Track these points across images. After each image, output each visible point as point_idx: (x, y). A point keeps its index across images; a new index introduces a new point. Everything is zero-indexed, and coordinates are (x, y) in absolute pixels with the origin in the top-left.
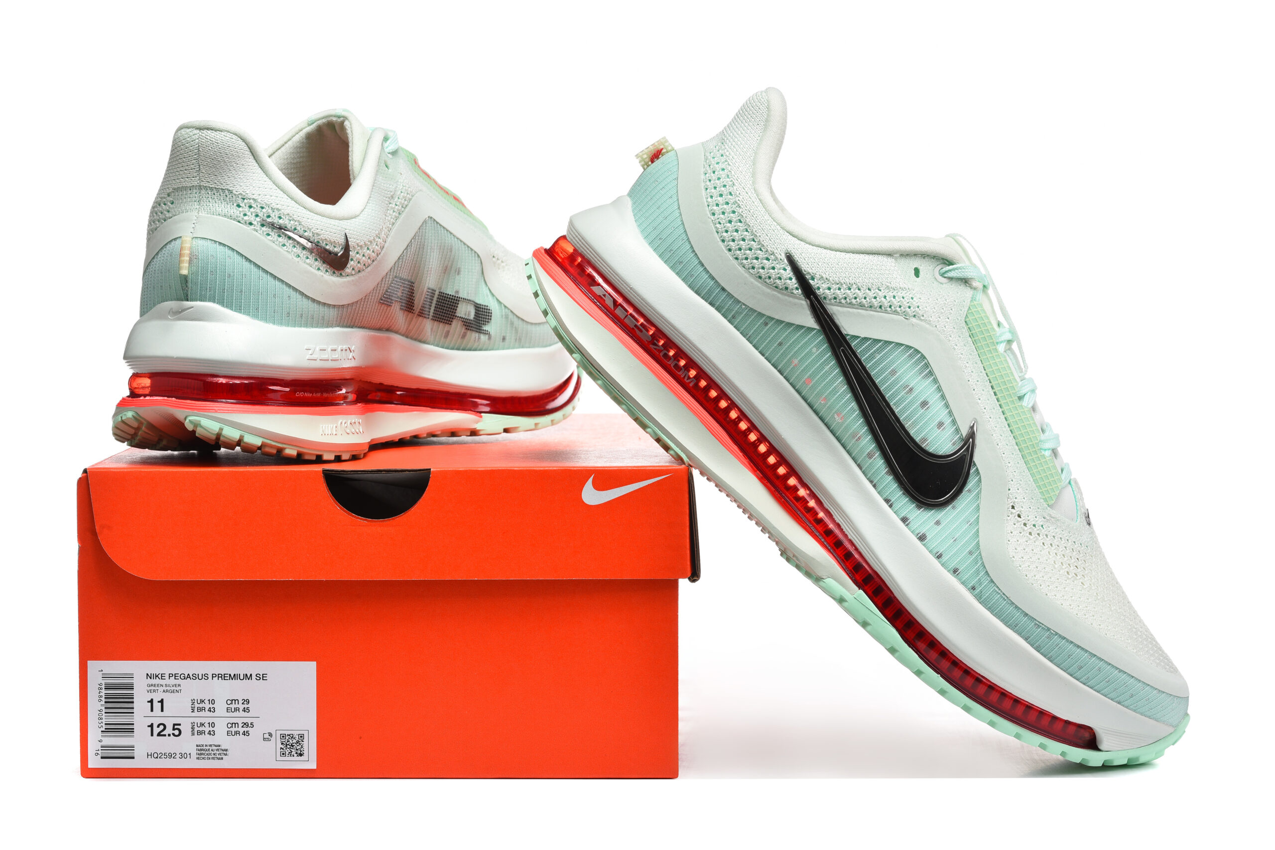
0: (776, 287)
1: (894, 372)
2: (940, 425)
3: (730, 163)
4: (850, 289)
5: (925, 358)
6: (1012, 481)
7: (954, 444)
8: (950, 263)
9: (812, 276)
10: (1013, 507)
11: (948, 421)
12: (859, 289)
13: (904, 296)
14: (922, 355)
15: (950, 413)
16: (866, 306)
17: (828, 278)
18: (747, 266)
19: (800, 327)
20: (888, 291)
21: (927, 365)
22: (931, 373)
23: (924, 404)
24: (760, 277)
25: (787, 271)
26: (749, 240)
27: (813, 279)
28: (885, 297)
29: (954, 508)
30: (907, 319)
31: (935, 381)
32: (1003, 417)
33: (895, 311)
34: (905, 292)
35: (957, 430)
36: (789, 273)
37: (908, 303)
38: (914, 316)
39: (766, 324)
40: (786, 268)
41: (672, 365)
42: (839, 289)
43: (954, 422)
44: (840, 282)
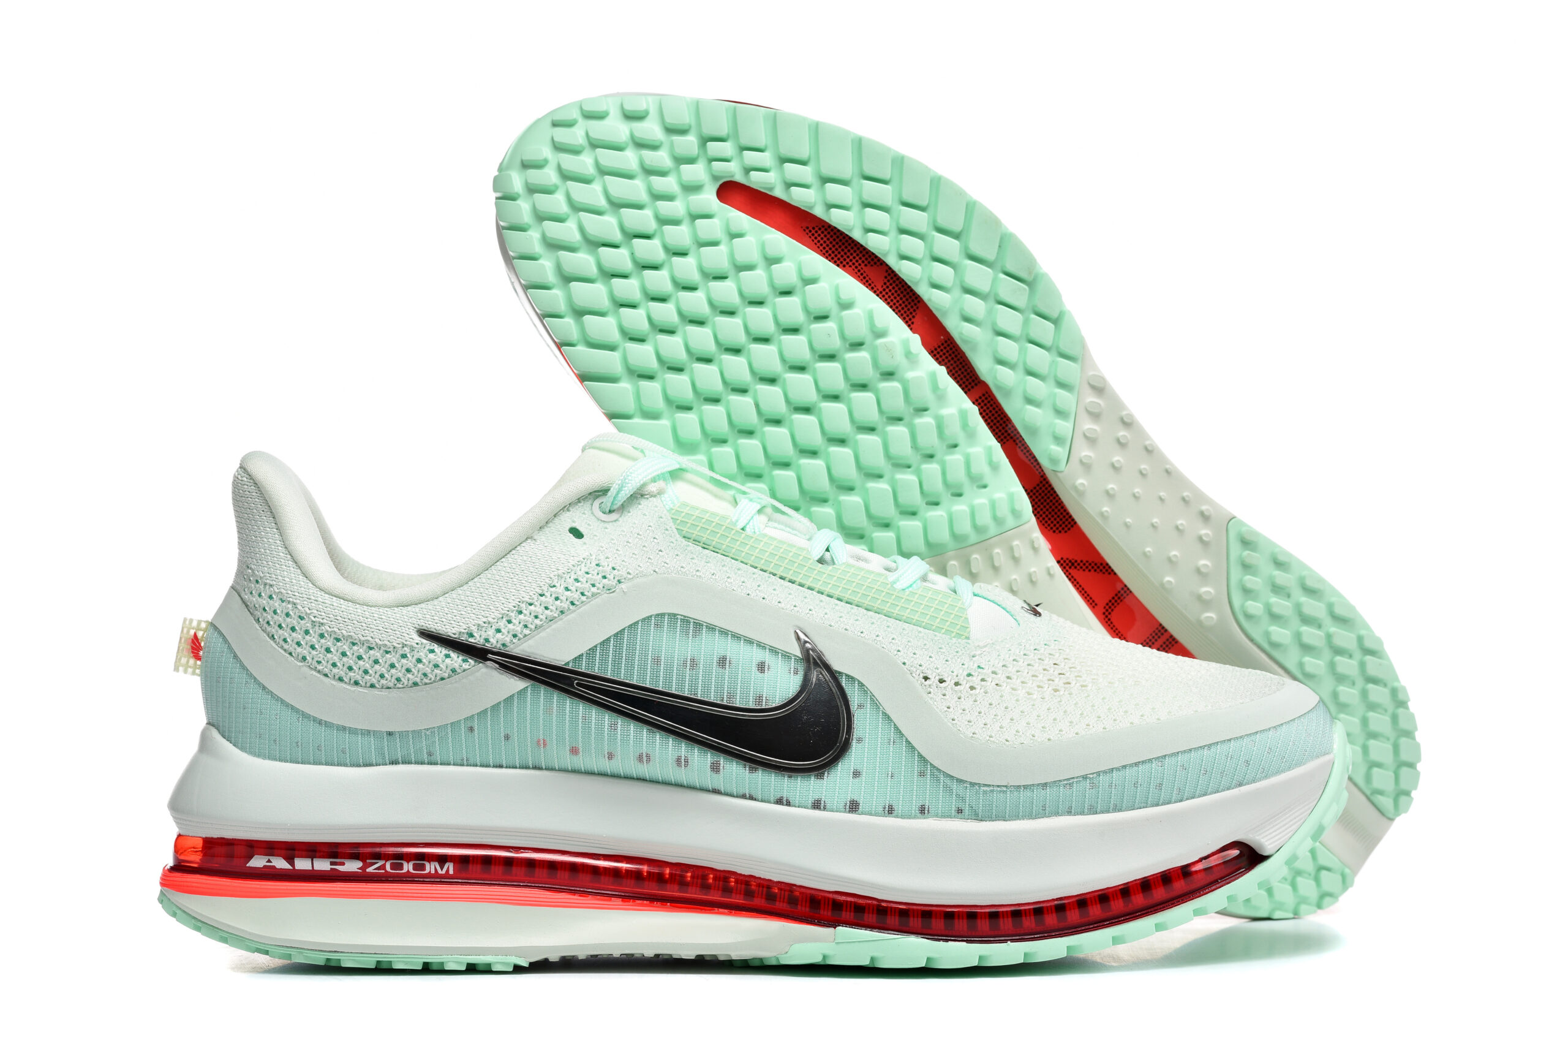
0: (442, 679)
1: (657, 661)
2: (761, 667)
3: (271, 583)
4: (520, 612)
5: (675, 615)
6: (899, 651)
7: (796, 673)
8: (604, 491)
9: (467, 633)
10: (926, 678)
11: (767, 657)
12: (531, 604)
13: (587, 570)
14: (669, 614)
15: (761, 646)
16: (556, 615)
17: (485, 620)
18: (391, 685)
19: (509, 700)
20: (563, 580)
21: (686, 620)
22: (698, 625)
23: (722, 662)
24: (415, 684)
25: (436, 650)
26: (366, 652)
27: (471, 635)
28: (567, 589)
29: (859, 740)
30: (614, 592)
31: (711, 628)
32: (823, 597)
33: (593, 595)
34: (583, 565)
35: (787, 656)
36: (440, 651)
37: (598, 574)
38: (619, 582)
39: (471, 729)
40: (432, 648)
41: (411, 870)
42: (509, 622)
43: (774, 651)
44: (503, 614)
